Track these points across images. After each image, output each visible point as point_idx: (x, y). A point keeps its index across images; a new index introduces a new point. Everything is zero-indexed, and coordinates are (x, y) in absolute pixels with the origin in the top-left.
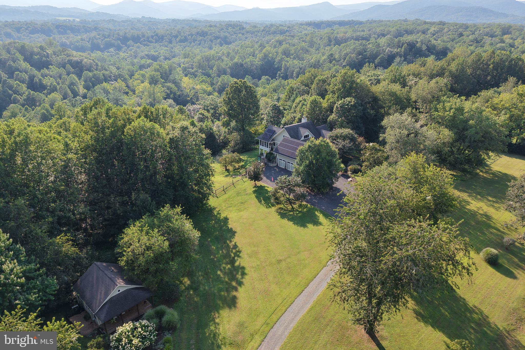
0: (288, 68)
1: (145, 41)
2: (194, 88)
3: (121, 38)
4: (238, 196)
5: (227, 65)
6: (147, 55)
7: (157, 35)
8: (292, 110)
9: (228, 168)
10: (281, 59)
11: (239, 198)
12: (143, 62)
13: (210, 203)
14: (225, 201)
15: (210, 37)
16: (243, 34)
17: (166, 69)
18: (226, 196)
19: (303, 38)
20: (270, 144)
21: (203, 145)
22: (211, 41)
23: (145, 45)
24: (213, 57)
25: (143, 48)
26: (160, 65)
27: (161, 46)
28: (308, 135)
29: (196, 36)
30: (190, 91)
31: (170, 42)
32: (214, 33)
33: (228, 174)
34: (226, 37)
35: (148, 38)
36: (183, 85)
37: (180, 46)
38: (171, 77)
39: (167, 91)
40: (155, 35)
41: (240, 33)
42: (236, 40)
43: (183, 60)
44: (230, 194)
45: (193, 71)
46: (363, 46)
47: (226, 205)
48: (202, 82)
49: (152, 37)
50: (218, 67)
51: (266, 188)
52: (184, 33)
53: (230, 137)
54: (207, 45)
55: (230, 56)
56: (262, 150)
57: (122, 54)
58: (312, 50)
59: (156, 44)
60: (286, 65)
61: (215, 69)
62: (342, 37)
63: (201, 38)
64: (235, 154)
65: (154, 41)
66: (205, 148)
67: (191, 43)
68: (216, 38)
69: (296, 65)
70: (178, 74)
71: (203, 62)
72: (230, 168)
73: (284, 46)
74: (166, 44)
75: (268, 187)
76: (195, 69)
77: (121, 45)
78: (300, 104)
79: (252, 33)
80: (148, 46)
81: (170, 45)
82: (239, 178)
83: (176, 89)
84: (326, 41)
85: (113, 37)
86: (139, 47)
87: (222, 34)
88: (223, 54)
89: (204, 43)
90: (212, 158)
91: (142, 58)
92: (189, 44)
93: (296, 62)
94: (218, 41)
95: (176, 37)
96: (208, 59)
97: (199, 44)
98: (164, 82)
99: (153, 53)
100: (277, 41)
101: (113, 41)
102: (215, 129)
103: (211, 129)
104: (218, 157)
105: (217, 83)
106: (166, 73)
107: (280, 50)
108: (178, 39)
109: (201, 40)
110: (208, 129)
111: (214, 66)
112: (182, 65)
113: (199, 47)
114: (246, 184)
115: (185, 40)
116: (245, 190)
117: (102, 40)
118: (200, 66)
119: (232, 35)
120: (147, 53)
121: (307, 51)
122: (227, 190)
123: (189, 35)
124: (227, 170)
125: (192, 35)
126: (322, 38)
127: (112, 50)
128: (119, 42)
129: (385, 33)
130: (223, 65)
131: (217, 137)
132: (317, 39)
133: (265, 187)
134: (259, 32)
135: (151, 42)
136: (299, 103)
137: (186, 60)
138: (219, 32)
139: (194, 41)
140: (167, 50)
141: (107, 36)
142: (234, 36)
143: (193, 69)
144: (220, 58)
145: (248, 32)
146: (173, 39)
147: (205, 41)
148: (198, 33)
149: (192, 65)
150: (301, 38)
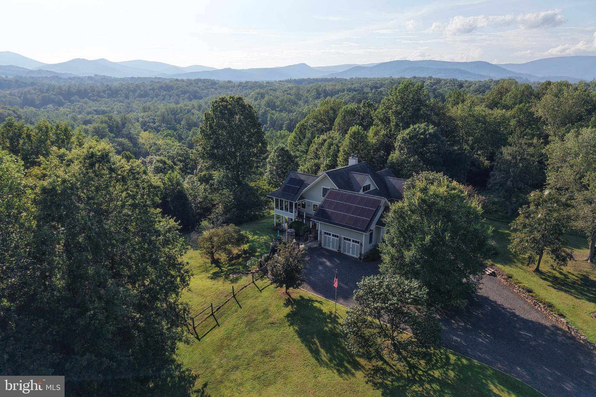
0: (275, 122)
1: (94, 96)
2: (155, 144)
3: (64, 92)
4: (250, 330)
5: (198, 118)
6: (95, 111)
7: (110, 89)
8: (311, 155)
9: (216, 256)
10: (265, 111)
11: (255, 336)
12: (89, 117)
13: (179, 359)
14: (220, 348)
15: (176, 92)
16: (216, 89)
17: (118, 123)
18: (219, 333)
19: (287, 91)
20: (296, 204)
21: (156, 207)
22: (178, 96)
23: (93, 101)
24: (181, 110)
25: (91, 103)
26: (109, 117)
27: (114, 101)
28: (369, 185)
29: (159, 90)
30: (150, 148)
31: (127, 97)
32: (181, 87)
33: (217, 269)
34: (196, 92)
35: (99, 92)
36: (141, 141)
37: (140, 101)
38: (124, 131)
39: (118, 147)
40: (107, 90)
41: (212, 88)
42: (208, 95)
43: (142, 114)
44: (231, 327)
45: (155, 125)
46: (363, 94)
47: (224, 361)
48: (166, 136)
49: (104, 91)
50: (188, 121)
51: (316, 304)
52: (144, 87)
53: (216, 197)
54: (173, 101)
55: (202, 109)
56: (278, 217)
57: (62, 110)
58: (301, 103)
59: (109, 99)
60: (271, 118)
61: (183, 122)
62: (332, 90)
63: (165, 92)
64: (231, 228)
65: (106, 96)
66: (163, 214)
67: (152, 98)
68: (184, 92)
69: (285, 117)
70: (135, 129)
71: (168, 115)
72: (223, 257)
73: (267, 98)
74: (121, 99)
75: (321, 303)
76: (157, 124)
77: (63, 101)
78: (326, 144)
79: (228, 88)
80: (98, 101)
81: (126, 100)
82: (245, 280)
83: (131, 145)
84: (314, 93)
85: (53, 91)
86: (86, 103)
87: (191, 89)
88: (194, 108)
89: (169, 98)
90: (182, 239)
91: (88, 113)
92: (150, 99)
93: (284, 114)
94: (187, 95)
95: (134, 91)
96: (174, 112)
97: (164, 99)
98: (113, 138)
99: (104, 108)
100: (258, 94)
101: (53, 97)
102: (186, 185)
103: (178, 184)
104: (194, 236)
105: (187, 137)
106: (117, 127)
107: (263, 102)
108: (136, 94)
109: (166, 95)
110: (172, 185)
111: (182, 119)
112: (141, 120)
113: (163, 102)
114: (265, 293)
115: (144, 95)
116: (265, 311)
117: (39, 95)
118: (164, 120)
119: (203, 90)
120: (95, 108)
121: (295, 103)
122: (222, 314)
123: (150, 90)
124: (216, 262)
125: (154, 90)
126: (309, 91)
127: (51, 106)
128: (61, 97)
129: (378, 85)
130: (194, 118)
131: (190, 198)
132: (303, 93)
133: (311, 300)
134: (234, 87)
135: (102, 97)
136: (322, 144)
137: (146, 113)
138: (187, 86)
139: (157, 96)
140: (123, 105)
141: (45, 91)
142: (206, 91)
143: (154, 123)
144: (189, 111)
145: (221, 87)
146: (131, 93)
147: (170, 96)
148: (161, 88)
149: (154, 119)
150: (285, 91)
